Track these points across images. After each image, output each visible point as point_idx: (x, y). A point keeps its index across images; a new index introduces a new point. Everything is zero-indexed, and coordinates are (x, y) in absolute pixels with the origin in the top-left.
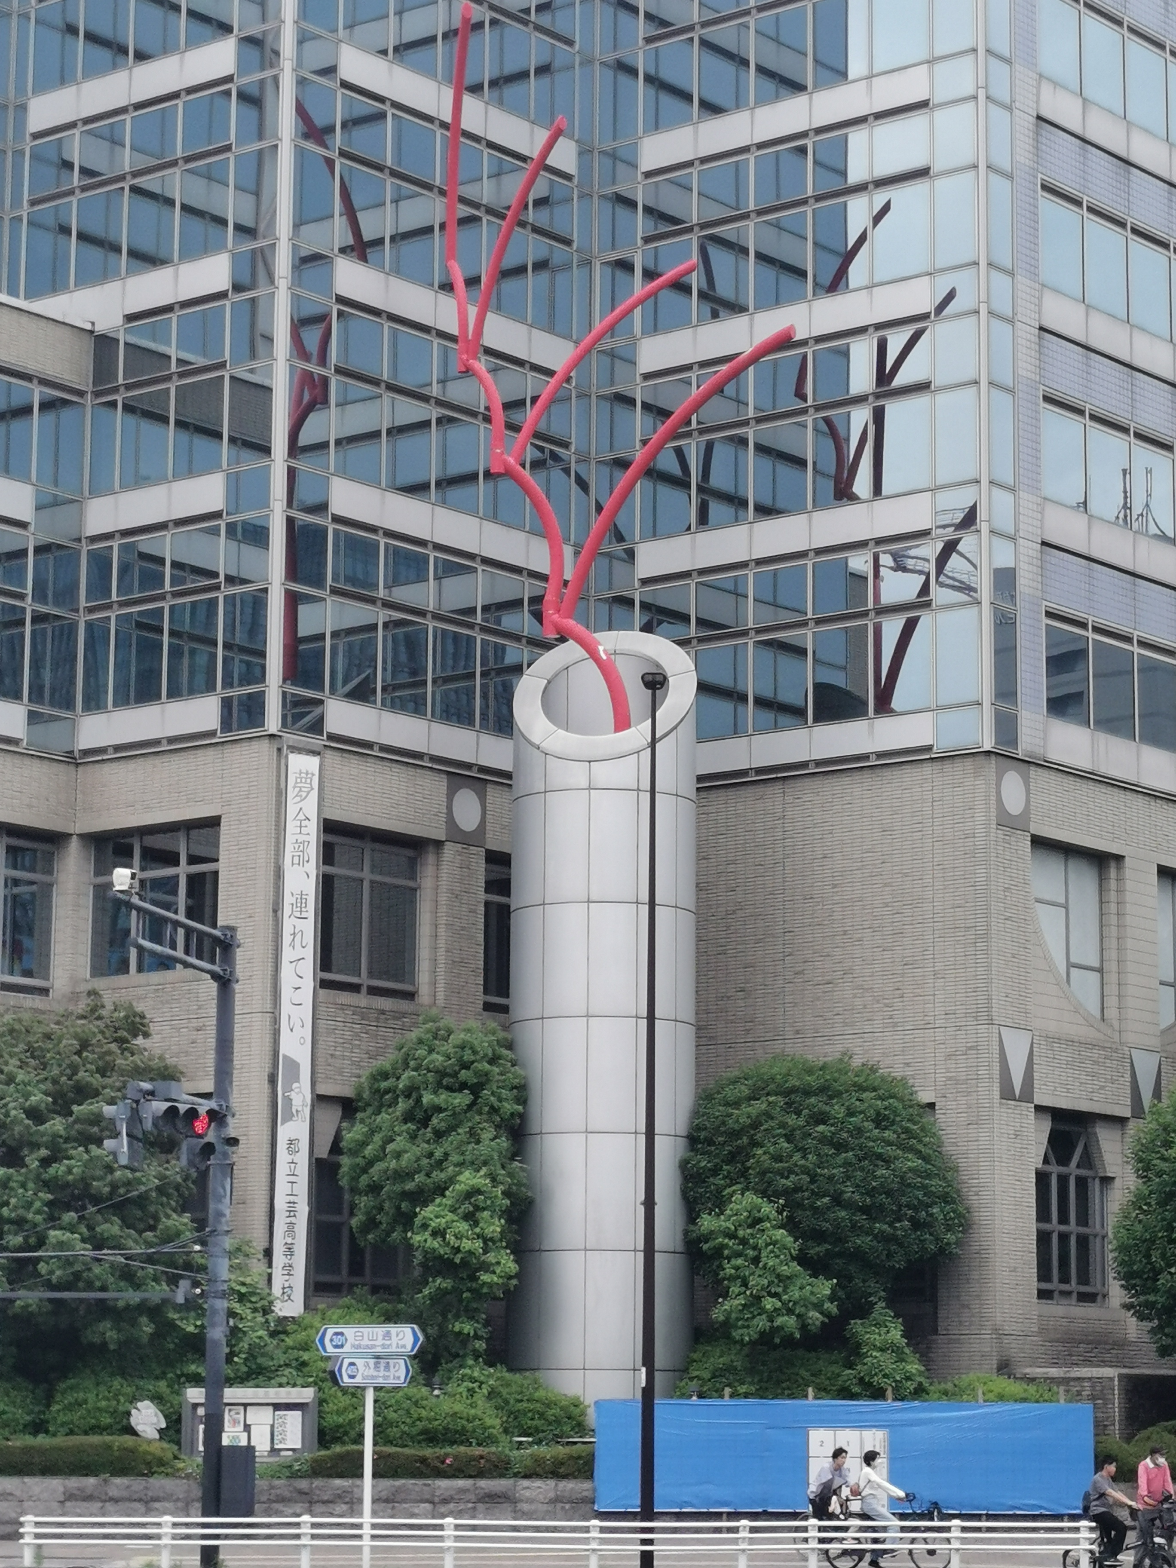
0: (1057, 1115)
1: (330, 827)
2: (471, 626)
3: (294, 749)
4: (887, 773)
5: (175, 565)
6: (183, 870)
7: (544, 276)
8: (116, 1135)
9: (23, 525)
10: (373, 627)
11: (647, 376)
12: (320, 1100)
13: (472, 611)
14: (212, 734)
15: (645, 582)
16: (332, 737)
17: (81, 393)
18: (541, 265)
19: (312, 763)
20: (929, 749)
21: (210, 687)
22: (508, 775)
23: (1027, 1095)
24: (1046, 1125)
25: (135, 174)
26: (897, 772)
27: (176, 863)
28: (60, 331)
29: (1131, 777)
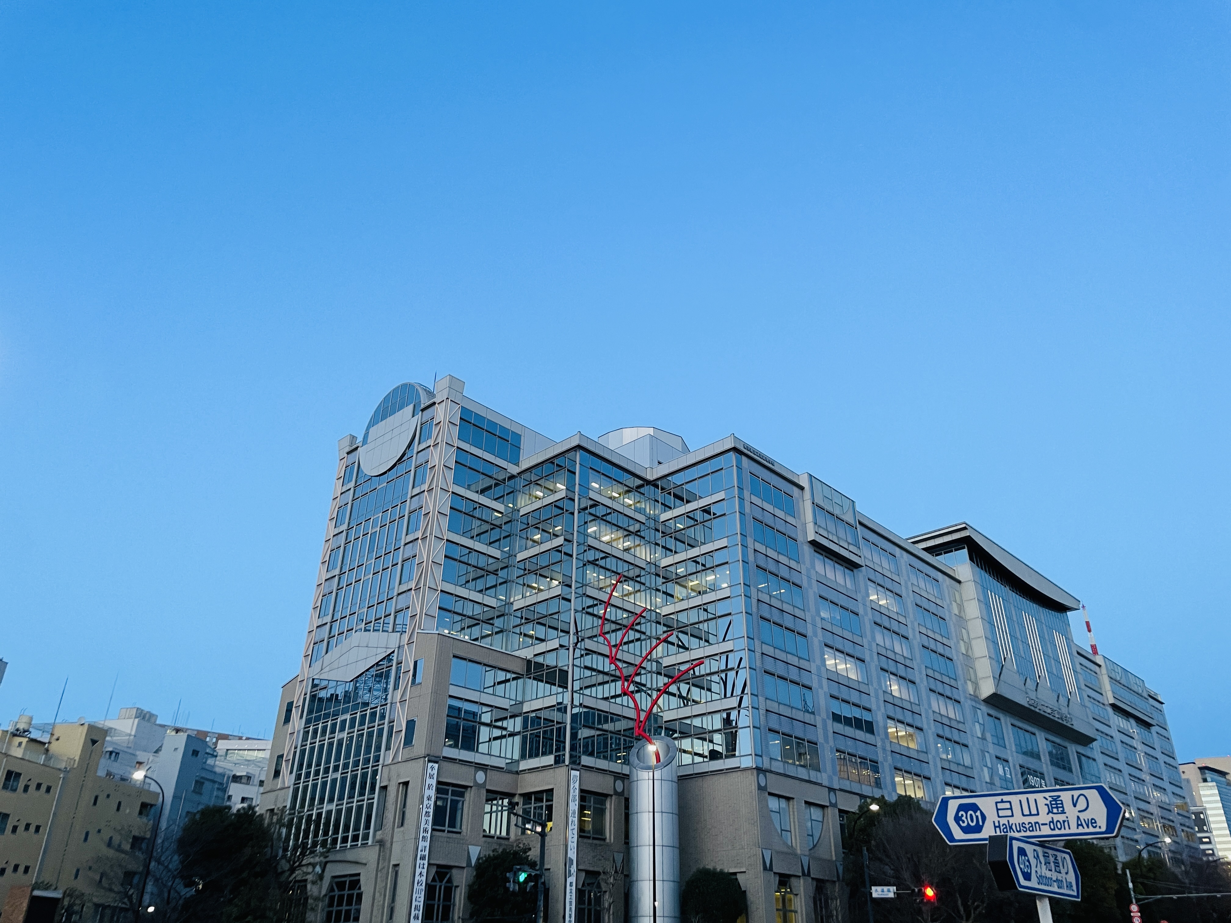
0: (781, 875)
1: (582, 791)
2: (620, 735)
3: (572, 769)
4: (729, 775)
5: (544, 719)
6: (544, 804)
7: (639, 642)
8: (509, 882)
9: (507, 710)
10: (594, 736)
11: (665, 667)
12: (579, 870)
13: (620, 731)
14: (552, 765)
15: (665, 722)
16: (583, 766)
17: (523, 675)
18: (638, 640)
19: (577, 773)
20: (739, 767)
21: (551, 753)
22: (628, 775)
23: (771, 869)
24: (777, 878)
25: (538, 619)
26: (731, 774)
27: (543, 802)
28: (519, 660)
29: (796, 776)
